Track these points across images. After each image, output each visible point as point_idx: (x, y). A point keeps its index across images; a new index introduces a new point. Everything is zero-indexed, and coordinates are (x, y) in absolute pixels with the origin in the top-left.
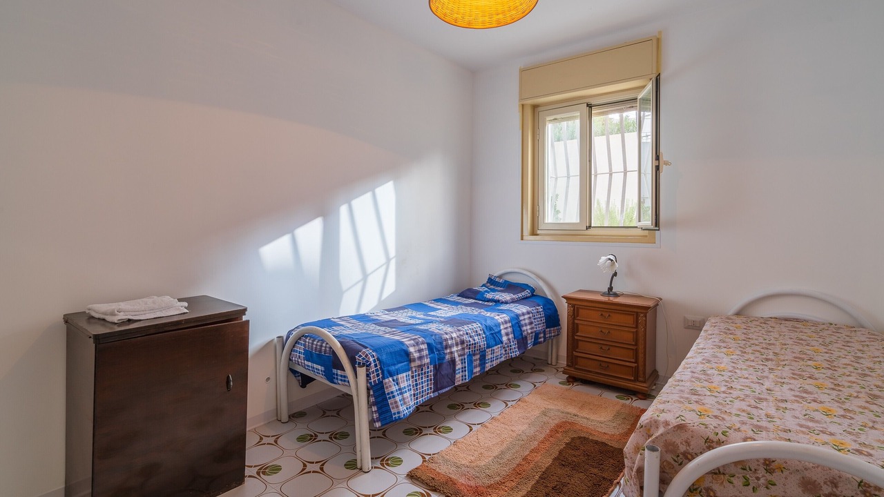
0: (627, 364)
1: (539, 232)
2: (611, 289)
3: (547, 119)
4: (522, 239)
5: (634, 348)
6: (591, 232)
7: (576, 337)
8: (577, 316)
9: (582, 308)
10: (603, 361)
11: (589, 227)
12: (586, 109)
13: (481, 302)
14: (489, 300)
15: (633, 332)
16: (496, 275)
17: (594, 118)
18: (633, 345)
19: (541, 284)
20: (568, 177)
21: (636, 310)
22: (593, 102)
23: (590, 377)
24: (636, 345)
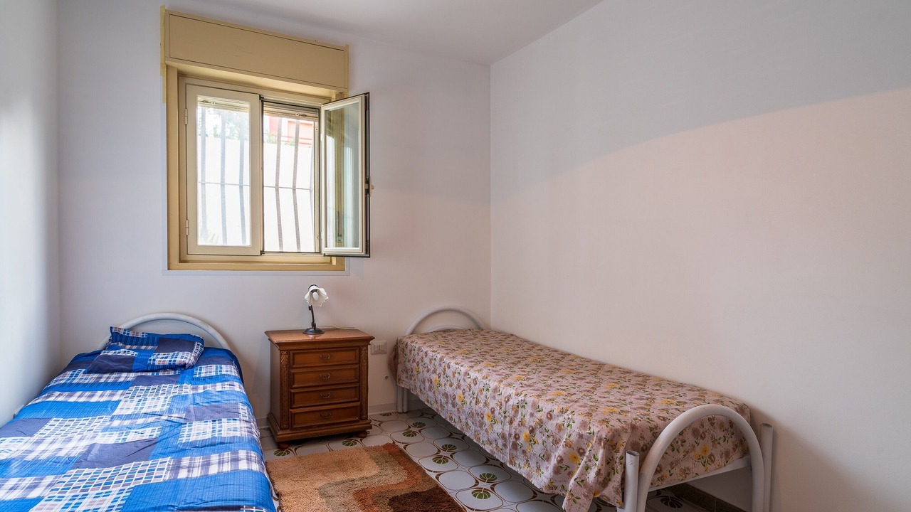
0: (351, 404)
1: (189, 258)
2: (314, 325)
3: (200, 98)
4: (169, 269)
5: (357, 385)
6: (265, 258)
7: (292, 391)
8: (294, 364)
9: (299, 353)
10: (322, 410)
11: (262, 252)
12: (258, 103)
13: (150, 374)
14: (164, 368)
15: (355, 369)
16: (124, 326)
17: (266, 118)
18: (356, 382)
19: (211, 331)
20: (223, 185)
21: (358, 344)
22: (267, 96)
23: (312, 433)
24: (359, 382)
